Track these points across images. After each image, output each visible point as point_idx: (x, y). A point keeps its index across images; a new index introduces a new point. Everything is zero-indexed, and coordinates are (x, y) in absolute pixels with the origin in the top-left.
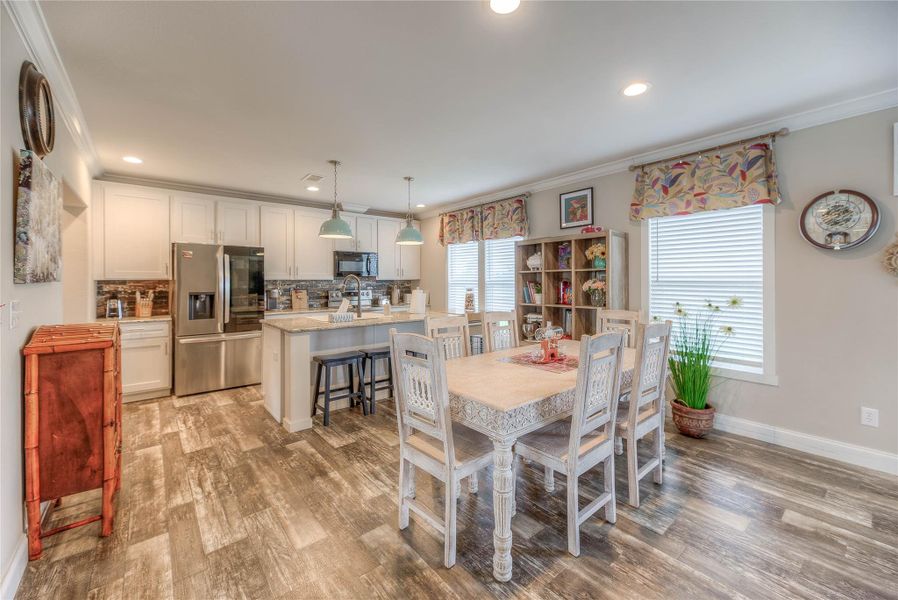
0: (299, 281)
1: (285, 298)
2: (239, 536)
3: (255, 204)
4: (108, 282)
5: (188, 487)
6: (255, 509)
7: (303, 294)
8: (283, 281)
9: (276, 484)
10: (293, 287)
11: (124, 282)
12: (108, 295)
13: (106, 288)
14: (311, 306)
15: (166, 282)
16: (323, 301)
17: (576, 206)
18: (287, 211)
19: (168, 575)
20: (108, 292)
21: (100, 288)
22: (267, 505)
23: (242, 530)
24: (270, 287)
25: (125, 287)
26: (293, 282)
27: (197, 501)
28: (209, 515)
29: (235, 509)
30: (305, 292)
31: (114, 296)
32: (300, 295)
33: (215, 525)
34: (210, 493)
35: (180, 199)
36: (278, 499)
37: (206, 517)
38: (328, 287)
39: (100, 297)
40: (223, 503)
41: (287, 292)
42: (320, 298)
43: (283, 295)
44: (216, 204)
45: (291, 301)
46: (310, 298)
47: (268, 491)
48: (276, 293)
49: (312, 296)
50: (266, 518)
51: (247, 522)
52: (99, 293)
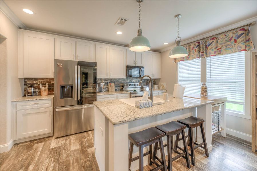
0: (111, 79)
1: (106, 86)
3: (93, 43)
4: (29, 79)
7: (113, 85)
8: (105, 79)
10: (109, 82)
11: (36, 79)
12: (29, 85)
13: (28, 82)
14: (116, 90)
15: (53, 79)
16: (121, 88)
18: (107, 46)
20: (30, 84)
21: (25, 82)
24: (99, 82)
25: (37, 81)
26: (109, 79)
30: (114, 84)
31: (32, 86)
32: (112, 85)
35: (60, 39)
38: (123, 82)
39: (25, 86)
41: (106, 84)
42: (120, 86)
43: (105, 85)
44: (76, 42)
45: (108, 88)
46: (116, 87)
48: (102, 85)
49: (117, 86)
52: (25, 84)
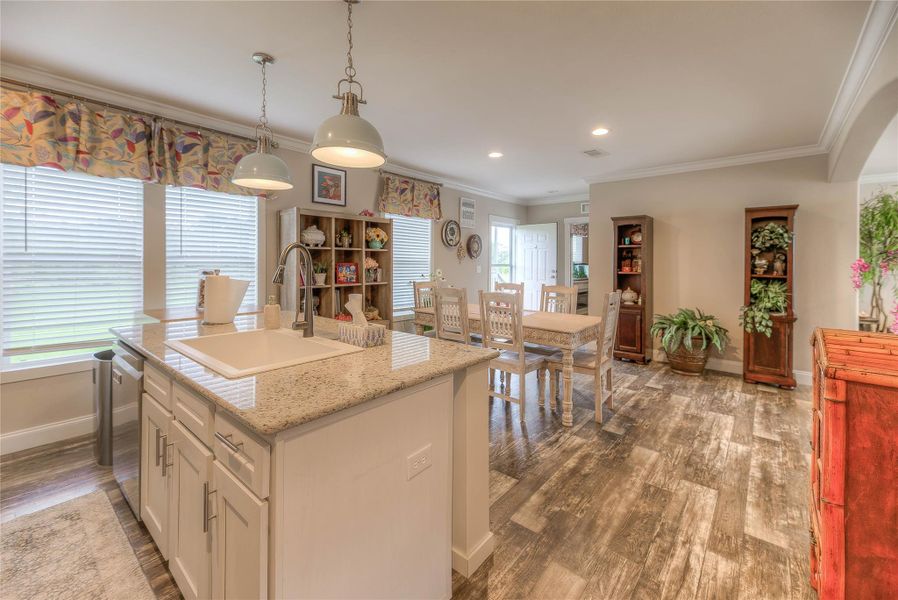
2: (687, 483)
5: (704, 580)
6: (659, 491)
9: (617, 496)
17: (330, 183)
19: (750, 498)
22: (646, 487)
23: (682, 486)
27: (702, 545)
28: (699, 518)
29: (674, 505)
33: (698, 505)
34: (684, 543)
36: (633, 483)
37: (703, 518)
40: (678, 519)
47: (632, 496)
50: (658, 478)
51: (673, 487)
